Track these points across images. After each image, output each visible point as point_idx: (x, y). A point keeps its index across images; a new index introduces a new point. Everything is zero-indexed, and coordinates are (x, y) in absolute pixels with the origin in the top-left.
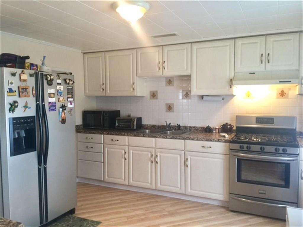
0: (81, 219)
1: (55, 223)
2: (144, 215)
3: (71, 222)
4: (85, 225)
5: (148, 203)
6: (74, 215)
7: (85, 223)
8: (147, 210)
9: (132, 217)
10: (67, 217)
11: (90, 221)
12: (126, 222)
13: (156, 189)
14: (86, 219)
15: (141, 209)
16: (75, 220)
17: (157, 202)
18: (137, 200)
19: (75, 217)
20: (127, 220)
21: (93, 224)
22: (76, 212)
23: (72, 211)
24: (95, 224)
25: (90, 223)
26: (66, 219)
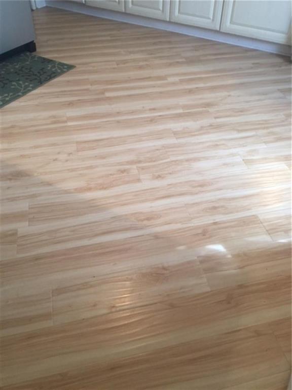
0: (44, 59)
1: (4, 63)
2: (146, 60)
3: (28, 63)
4: (49, 68)
5: (155, 44)
6: (34, 54)
7: (50, 66)
8: (151, 54)
9: (125, 62)
10: (22, 55)
11: (57, 63)
12: (114, 68)
13: (172, 21)
14: (51, 61)
15: (142, 51)
16: (35, 60)
17: (170, 42)
18: (138, 39)
19: (35, 56)
20: (116, 66)
21: (62, 67)
22: (38, 50)
23: (30, 47)
24: (64, 68)
25: (56, 66)
26: (21, 58)
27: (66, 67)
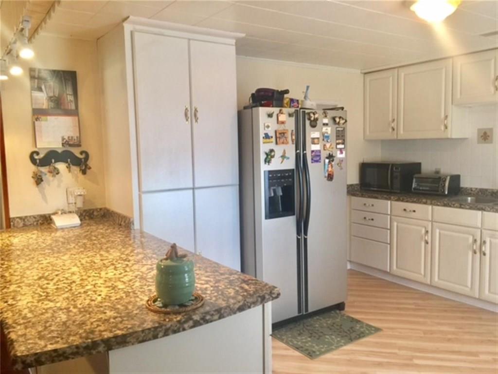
0: (353, 318)
1: (318, 317)
2: (453, 333)
3: (338, 320)
4: (358, 328)
5: (463, 318)
6: (343, 312)
7: (358, 325)
8: (460, 328)
9: (432, 332)
10: (333, 312)
11: (365, 324)
12: (421, 337)
13: (481, 298)
14: (359, 321)
15: (449, 324)
16: (344, 319)
17: (480, 319)
18: (446, 311)
19: (344, 314)
20: (422, 335)
21: (369, 329)
22: (346, 309)
23: (340, 307)
24: (372, 330)
25: (364, 326)
26: (332, 315)
27: (373, 329)
